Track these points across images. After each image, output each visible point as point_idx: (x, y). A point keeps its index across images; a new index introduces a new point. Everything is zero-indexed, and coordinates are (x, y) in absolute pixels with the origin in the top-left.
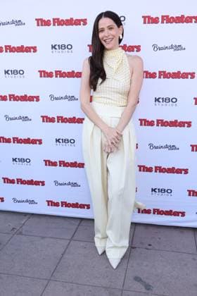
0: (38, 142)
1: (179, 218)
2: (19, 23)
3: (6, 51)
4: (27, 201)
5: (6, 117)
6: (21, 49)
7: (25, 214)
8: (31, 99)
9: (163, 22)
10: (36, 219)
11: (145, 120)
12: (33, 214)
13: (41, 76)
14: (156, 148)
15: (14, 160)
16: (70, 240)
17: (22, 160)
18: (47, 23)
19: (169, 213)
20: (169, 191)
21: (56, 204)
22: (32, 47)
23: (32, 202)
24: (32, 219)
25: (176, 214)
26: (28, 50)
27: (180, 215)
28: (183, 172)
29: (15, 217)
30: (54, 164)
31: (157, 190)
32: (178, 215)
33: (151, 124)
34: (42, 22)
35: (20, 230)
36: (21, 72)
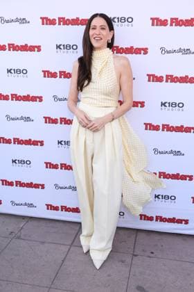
0: (39, 144)
1: (183, 226)
2: (23, 21)
3: (10, 50)
4: (26, 204)
5: (8, 117)
6: (25, 48)
7: (23, 217)
8: (34, 99)
9: (171, 25)
10: (35, 223)
11: (150, 125)
12: (31, 218)
13: (45, 76)
14: (161, 153)
15: (14, 161)
16: (71, 246)
17: (22, 162)
18: (52, 22)
19: (172, 220)
20: (173, 198)
21: (56, 209)
22: (36, 47)
23: (31, 205)
24: (31, 223)
25: (180, 221)
26: (32, 49)
27: (184, 222)
28: (188, 178)
29: (13, 220)
30: (55, 167)
31: (160, 197)
32: (181, 223)
33: (156, 128)
34: (47, 21)
35: (19, 234)
36: (24, 72)
